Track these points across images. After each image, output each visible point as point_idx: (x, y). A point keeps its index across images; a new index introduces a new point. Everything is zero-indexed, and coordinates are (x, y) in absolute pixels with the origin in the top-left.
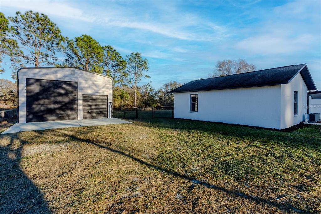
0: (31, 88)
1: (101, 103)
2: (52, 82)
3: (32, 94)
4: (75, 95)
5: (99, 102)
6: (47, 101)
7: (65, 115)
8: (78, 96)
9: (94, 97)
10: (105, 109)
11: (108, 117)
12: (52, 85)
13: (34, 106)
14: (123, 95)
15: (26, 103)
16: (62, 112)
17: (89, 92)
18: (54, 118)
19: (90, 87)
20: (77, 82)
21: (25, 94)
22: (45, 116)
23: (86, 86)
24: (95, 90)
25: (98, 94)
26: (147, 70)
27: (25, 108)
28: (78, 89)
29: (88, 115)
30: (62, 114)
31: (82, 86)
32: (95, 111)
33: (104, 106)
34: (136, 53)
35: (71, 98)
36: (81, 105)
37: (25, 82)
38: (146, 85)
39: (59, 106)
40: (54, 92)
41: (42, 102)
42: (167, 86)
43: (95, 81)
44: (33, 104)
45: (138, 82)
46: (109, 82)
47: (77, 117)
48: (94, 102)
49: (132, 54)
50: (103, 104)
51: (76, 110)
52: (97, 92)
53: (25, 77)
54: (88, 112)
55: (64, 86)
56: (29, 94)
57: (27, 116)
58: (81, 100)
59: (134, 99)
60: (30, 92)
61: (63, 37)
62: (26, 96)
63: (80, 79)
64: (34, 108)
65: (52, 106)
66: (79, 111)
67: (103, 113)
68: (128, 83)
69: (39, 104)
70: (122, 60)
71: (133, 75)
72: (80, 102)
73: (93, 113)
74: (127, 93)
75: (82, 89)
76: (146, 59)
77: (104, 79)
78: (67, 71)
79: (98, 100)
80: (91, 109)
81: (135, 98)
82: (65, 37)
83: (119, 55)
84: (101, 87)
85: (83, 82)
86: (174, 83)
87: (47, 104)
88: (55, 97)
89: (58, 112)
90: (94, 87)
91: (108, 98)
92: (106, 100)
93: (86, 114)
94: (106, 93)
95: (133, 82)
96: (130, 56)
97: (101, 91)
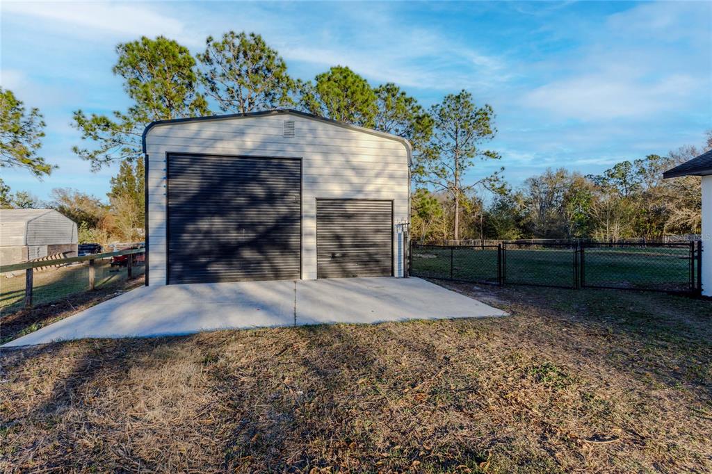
0: (179, 182)
1: (372, 227)
2: (233, 164)
3: (182, 199)
4: (296, 203)
5: (365, 224)
6: (217, 223)
7: (266, 266)
8: (303, 203)
9: (350, 208)
10: (385, 245)
11: (393, 275)
12: (232, 171)
13: (186, 237)
14: (427, 206)
15: (165, 226)
16: (257, 256)
17: (336, 190)
18: (236, 273)
19: (337, 176)
20: (300, 159)
21: (164, 201)
22: (214, 268)
23: (327, 171)
24: (351, 184)
25: (360, 196)
26: (491, 136)
27: (164, 241)
28: (304, 181)
29: (330, 267)
30: (259, 262)
31: (314, 171)
32: (353, 252)
33: (379, 238)
34: (458, 94)
35: (283, 210)
36: (310, 234)
37: (164, 166)
38: (489, 178)
39: (252, 235)
40: (238, 194)
41: (204, 225)
42: (535, 183)
43: (353, 154)
44: (184, 231)
45: (464, 172)
46: (398, 157)
47: (301, 272)
48: (350, 224)
49: (449, 97)
50: (378, 231)
51: (297, 252)
52: (360, 191)
53: (163, 151)
54: (333, 256)
55: (264, 174)
56: (173, 202)
57: (169, 266)
58: (312, 217)
59: (455, 218)
60: (176, 195)
61: (290, 78)
62: (165, 205)
63: (308, 149)
64: (186, 244)
65: (234, 236)
66: (304, 254)
67: (377, 261)
68: (438, 175)
69: (198, 231)
70: (421, 114)
71: (450, 154)
72: (310, 225)
73: (347, 259)
74: (435, 200)
75: (314, 182)
76: (487, 106)
77: (382, 148)
78: (271, 126)
79: (363, 214)
80: (341, 246)
81: (457, 216)
82: (295, 80)
83: (413, 103)
84: (373, 173)
85: (317, 159)
86: (558, 175)
87: (218, 232)
88: (238, 209)
89: (247, 254)
90: (349, 174)
91: (395, 209)
92: (385, 215)
93: (326, 262)
94: (386, 195)
95: (451, 173)
96: (441, 104)
97: (370, 188)
